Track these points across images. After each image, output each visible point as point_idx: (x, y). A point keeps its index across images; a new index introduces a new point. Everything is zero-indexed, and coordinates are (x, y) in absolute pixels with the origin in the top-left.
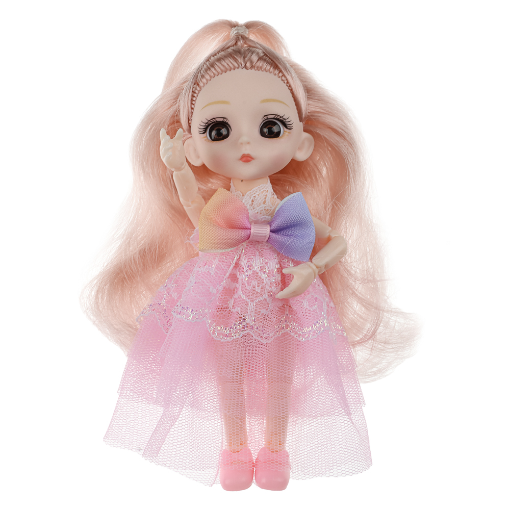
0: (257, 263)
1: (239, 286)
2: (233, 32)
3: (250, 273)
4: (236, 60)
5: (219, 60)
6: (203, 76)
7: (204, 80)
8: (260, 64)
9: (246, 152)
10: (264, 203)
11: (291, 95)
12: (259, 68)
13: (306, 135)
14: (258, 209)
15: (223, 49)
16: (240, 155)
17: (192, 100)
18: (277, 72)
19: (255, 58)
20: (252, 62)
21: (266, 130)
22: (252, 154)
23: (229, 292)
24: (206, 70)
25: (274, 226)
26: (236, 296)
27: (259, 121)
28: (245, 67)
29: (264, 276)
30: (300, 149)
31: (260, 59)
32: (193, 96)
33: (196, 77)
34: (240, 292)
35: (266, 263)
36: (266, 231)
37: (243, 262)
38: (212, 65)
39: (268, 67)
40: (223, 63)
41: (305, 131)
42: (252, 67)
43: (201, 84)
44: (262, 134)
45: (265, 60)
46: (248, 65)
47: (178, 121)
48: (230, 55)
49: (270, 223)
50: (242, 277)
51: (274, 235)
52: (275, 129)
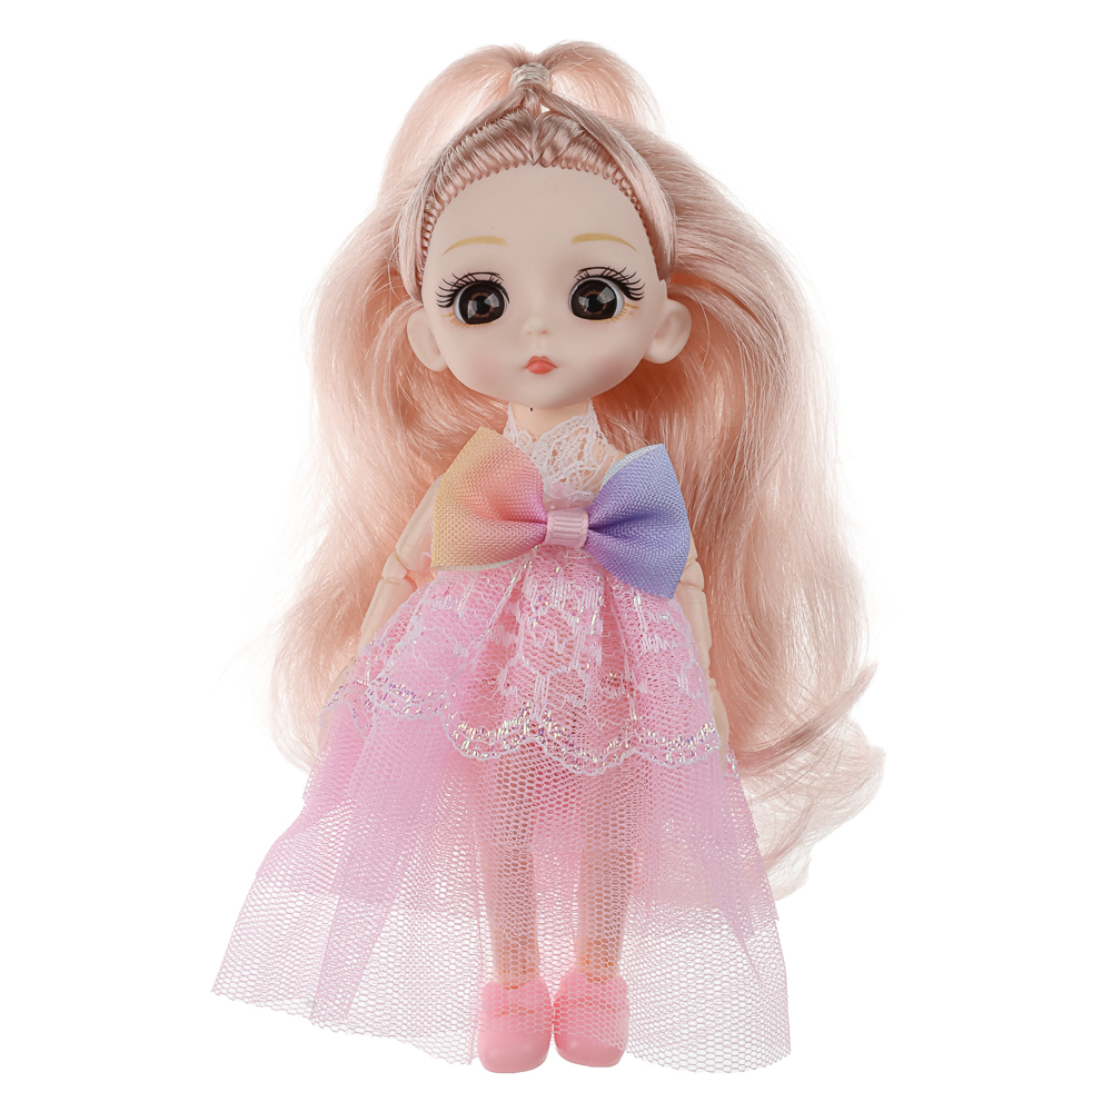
0: (560, 591)
1: (520, 640)
2: (518, 77)
3: (542, 612)
4: (519, 146)
5: (483, 145)
6: (447, 180)
7: (450, 189)
8: (574, 151)
9: (540, 353)
10: (580, 457)
11: (640, 222)
12: (571, 163)
13: (673, 305)
14: (566, 472)
15: (492, 118)
16: (526, 358)
17: (424, 230)
18: (611, 170)
19: (562, 140)
20: (555, 149)
21: (584, 302)
22: (553, 356)
23: (499, 653)
24: (455, 167)
25: (598, 516)
26: (513, 662)
27: (570, 281)
28: (542, 162)
29: (574, 621)
30: (659, 335)
31: (574, 141)
32: (426, 222)
33: (433, 178)
34: (520, 655)
35: (580, 593)
36: (579, 525)
37: (530, 589)
38: (468, 156)
39: (592, 160)
40: (492, 151)
41: (670, 296)
42: (557, 160)
43: (444, 197)
44: (577, 310)
45: (585, 144)
46: (548, 155)
47: (395, 273)
48: (507, 135)
49: (589, 511)
50: (527, 622)
51: (596, 536)
52: (604, 297)
